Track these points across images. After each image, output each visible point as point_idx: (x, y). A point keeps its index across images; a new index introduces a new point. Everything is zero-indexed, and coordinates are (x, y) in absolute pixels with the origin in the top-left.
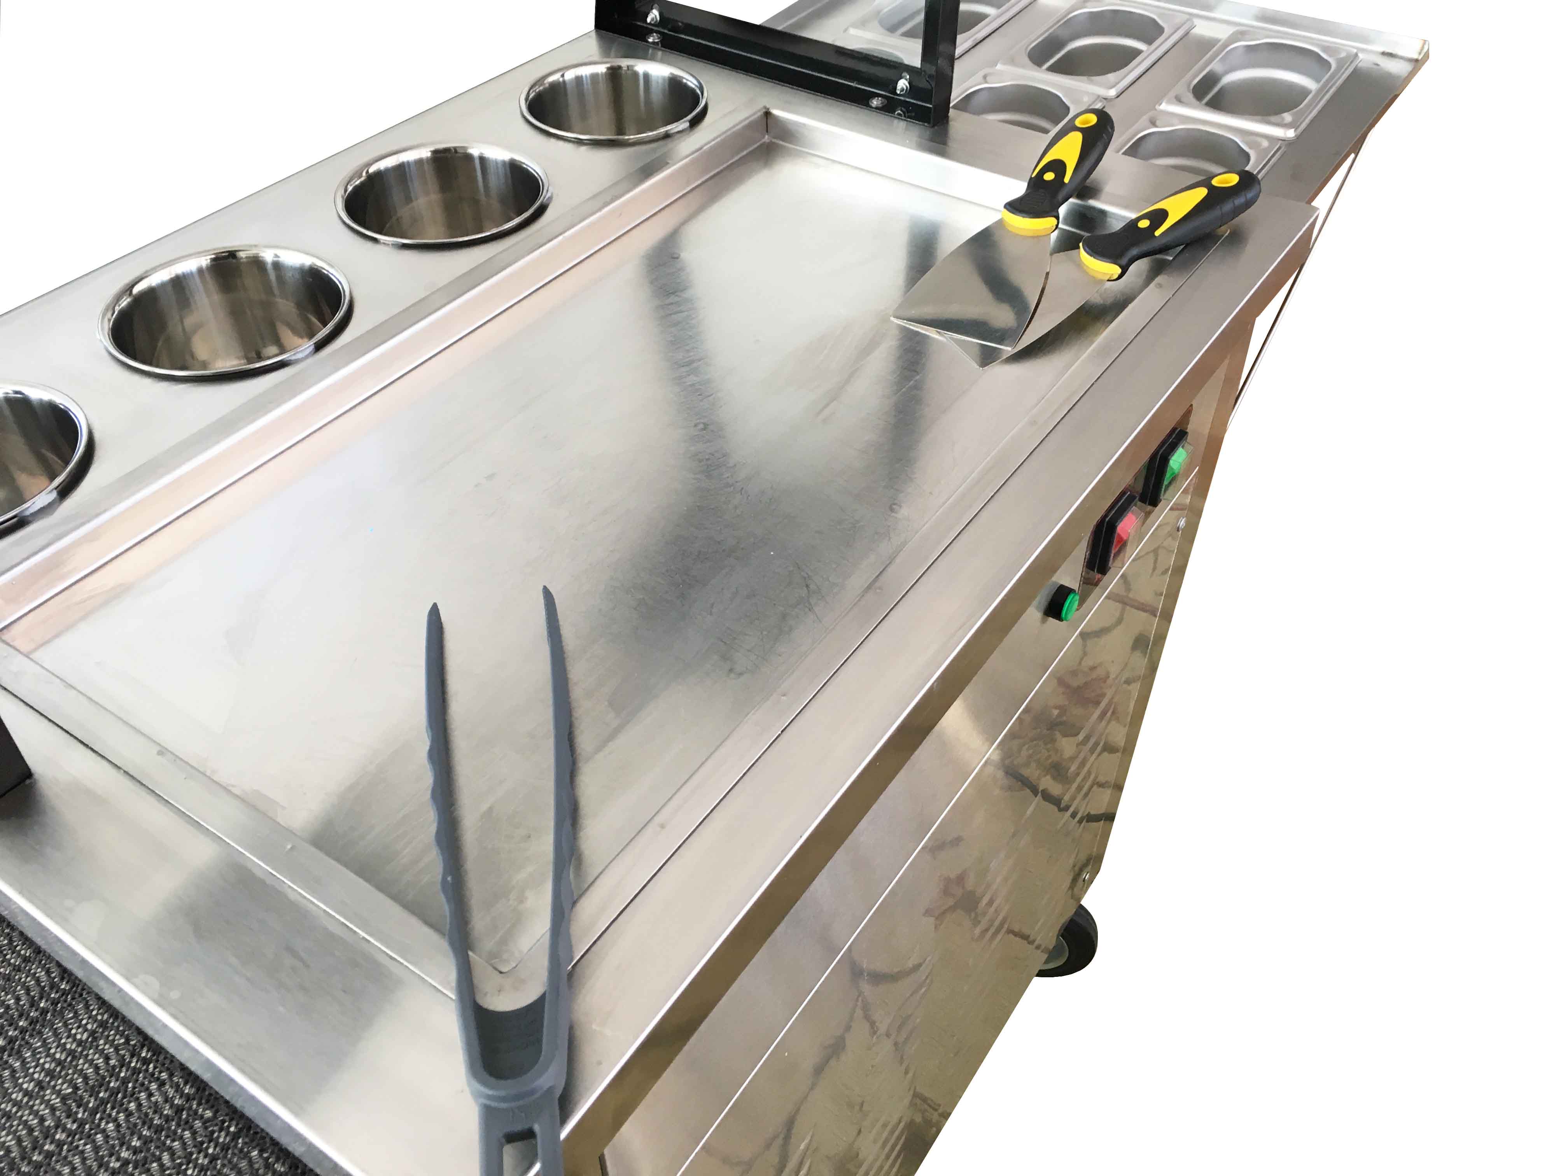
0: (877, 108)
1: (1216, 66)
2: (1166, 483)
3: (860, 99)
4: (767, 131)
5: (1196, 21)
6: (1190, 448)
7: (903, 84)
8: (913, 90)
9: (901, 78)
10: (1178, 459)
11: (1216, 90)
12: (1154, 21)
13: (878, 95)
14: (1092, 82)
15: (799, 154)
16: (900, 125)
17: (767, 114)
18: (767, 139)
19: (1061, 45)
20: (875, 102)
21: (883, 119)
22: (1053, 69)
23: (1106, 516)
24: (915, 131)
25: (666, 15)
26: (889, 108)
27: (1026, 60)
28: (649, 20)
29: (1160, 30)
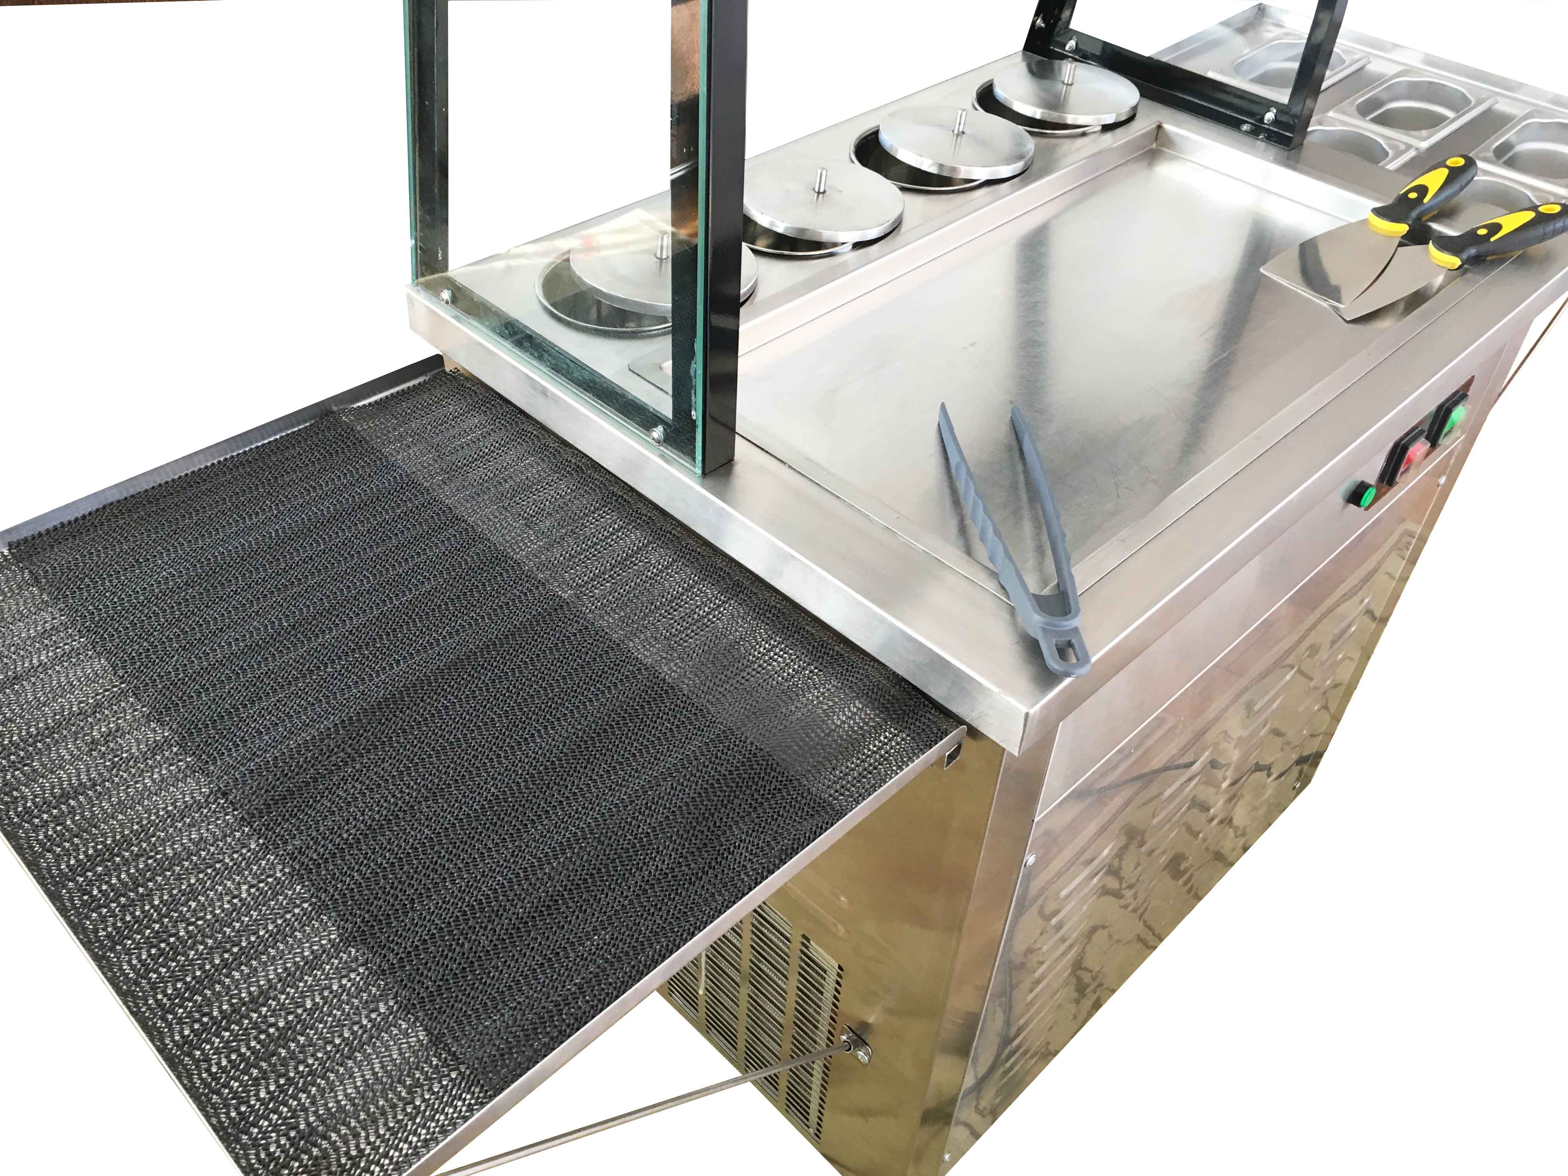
0: (1246, 131)
1: (1509, 136)
2: (1446, 430)
3: (1234, 124)
4: (1156, 139)
5: (1499, 98)
6: (1469, 407)
7: (1270, 116)
8: (1276, 122)
9: (1269, 111)
10: (1459, 414)
11: (1510, 154)
12: (1464, 95)
13: (1247, 122)
14: (1409, 135)
15: (1176, 158)
16: (1261, 145)
17: (1159, 127)
18: (1154, 146)
19: (1381, 104)
20: (1245, 127)
21: (1248, 140)
22: (1375, 121)
23: (1402, 439)
24: (1273, 150)
25: (1081, 46)
26: (1256, 131)
27: (1356, 113)
28: (1067, 48)
29: (1467, 101)
